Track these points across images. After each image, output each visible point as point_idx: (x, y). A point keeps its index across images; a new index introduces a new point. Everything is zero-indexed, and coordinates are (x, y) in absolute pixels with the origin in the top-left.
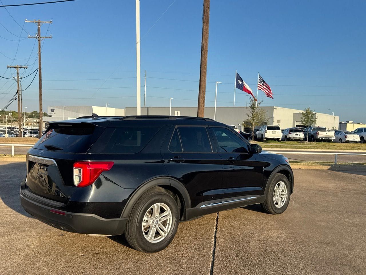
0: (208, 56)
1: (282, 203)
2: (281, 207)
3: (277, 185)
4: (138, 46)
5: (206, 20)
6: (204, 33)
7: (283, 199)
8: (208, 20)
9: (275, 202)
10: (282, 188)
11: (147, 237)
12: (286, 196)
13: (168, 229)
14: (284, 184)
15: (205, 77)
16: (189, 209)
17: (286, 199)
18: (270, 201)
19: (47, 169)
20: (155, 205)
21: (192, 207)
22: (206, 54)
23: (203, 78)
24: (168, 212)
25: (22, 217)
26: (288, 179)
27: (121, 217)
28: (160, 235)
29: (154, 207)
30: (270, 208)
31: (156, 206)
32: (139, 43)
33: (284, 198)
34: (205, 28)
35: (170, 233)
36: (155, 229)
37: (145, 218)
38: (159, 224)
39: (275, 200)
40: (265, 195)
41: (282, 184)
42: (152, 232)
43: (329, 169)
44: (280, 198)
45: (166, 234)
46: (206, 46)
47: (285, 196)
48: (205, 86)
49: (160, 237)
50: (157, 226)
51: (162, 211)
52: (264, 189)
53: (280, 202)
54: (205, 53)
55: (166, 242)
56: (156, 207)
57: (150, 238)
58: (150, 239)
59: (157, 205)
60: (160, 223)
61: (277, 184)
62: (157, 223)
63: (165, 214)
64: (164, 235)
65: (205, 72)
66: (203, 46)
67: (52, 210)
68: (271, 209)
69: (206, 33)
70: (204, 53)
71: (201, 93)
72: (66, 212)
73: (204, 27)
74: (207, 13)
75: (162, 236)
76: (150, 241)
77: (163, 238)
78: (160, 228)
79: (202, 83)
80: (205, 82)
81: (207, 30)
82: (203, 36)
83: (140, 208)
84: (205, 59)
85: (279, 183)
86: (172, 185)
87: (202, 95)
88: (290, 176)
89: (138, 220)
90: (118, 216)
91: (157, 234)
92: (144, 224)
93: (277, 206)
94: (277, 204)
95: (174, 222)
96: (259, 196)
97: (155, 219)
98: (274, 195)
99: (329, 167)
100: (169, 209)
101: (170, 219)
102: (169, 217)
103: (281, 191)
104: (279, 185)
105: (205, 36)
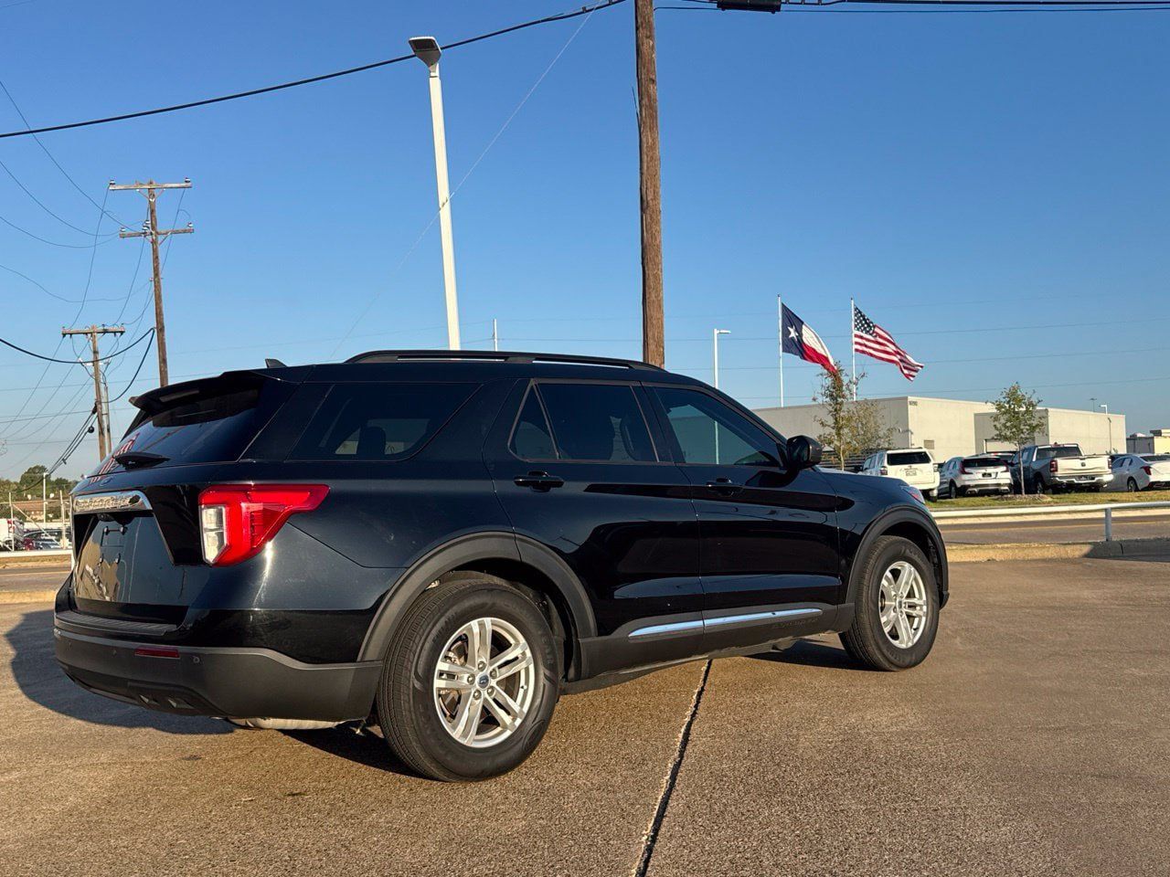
0: (662, 226)
1: (915, 635)
2: (910, 644)
3: (888, 573)
4: (445, 215)
5: (647, 117)
6: (645, 157)
7: (917, 620)
8: (653, 117)
9: (887, 630)
10: (907, 583)
11: (454, 728)
12: (925, 608)
13: (523, 703)
14: (913, 569)
15: (658, 291)
16: (589, 641)
17: (924, 619)
18: (868, 626)
19: (125, 529)
20: (474, 624)
21: (600, 634)
22: (658, 222)
23: (652, 296)
24: (519, 648)
26: (927, 554)
27: (359, 659)
28: (499, 725)
29: (470, 629)
30: (872, 649)
31: (479, 629)
32: (447, 206)
33: (920, 617)
34: (648, 143)
35: (531, 719)
36: (477, 702)
37: (441, 666)
38: (492, 687)
39: (887, 623)
40: (849, 604)
41: (907, 569)
42: (470, 712)
43: (1087, 556)
44: (904, 616)
45: (518, 722)
46: (654, 199)
47: (921, 609)
48: (660, 320)
49: (499, 729)
50: (485, 694)
51: (499, 644)
52: (845, 580)
53: (906, 629)
54: (651, 216)
55: (520, 745)
56: (476, 630)
57: (463, 731)
58: (465, 734)
59: (482, 625)
60: (493, 683)
61: (890, 568)
62: (484, 681)
63: (509, 655)
64: (509, 724)
65: (657, 278)
66: (644, 198)
67: (137, 650)
68: (876, 652)
69: (652, 157)
70: (649, 220)
71: (651, 341)
72: (182, 649)
73: (644, 140)
74: (649, 96)
75: (505, 728)
76: (464, 742)
77: (508, 733)
78: (495, 700)
79: (652, 312)
80: (660, 306)
81: (652, 147)
82: (641, 169)
83: (424, 631)
84: (653, 237)
85: (893, 566)
86: (524, 560)
87: (652, 347)
88: (930, 544)
89: (420, 672)
90: (351, 658)
91: (488, 721)
92: (438, 683)
93: (896, 643)
94: (894, 634)
95: (542, 680)
96: (829, 607)
97: (476, 669)
98: (882, 608)
99: (1086, 549)
100: (522, 640)
101: (527, 670)
102: (523, 665)
103: (905, 595)
104: (896, 574)
105: (648, 167)
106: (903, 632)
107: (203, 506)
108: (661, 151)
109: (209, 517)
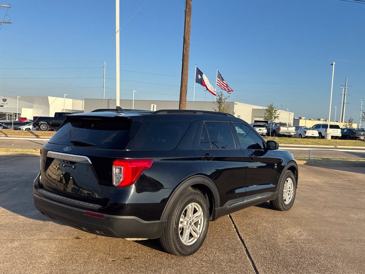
0: (190, 49)
1: (290, 200)
2: (289, 203)
4: (118, 35)
5: (188, 12)
6: (186, 25)
8: (190, 12)
9: (284, 199)
10: (289, 184)
11: (183, 239)
12: (292, 192)
13: (200, 229)
14: (291, 180)
15: (187, 70)
16: (217, 209)
17: (292, 195)
18: (280, 198)
19: (75, 167)
20: (190, 205)
21: (220, 207)
22: (189, 48)
23: (185, 72)
24: (200, 212)
25: (21, 218)
26: (294, 174)
27: (161, 219)
28: (193, 237)
29: (189, 207)
30: (280, 205)
31: (191, 207)
32: (119, 32)
33: (291, 194)
34: (188, 21)
35: (202, 235)
36: (188, 230)
37: (181, 220)
38: (192, 225)
39: (284, 197)
40: (277, 192)
41: (289, 180)
42: (186, 233)
43: (305, 164)
44: (288, 194)
45: (199, 236)
46: (188, 39)
47: (291, 192)
48: (187, 80)
50: (190, 227)
51: (195, 211)
52: (277, 185)
53: (288, 198)
54: (187, 45)
55: (199, 244)
56: (190, 207)
57: (185, 240)
58: (185, 242)
59: (192, 205)
60: (193, 224)
62: (190, 224)
63: (196, 214)
64: (196, 236)
65: (187, 66)
66: (185, 39)
67: (85, 213)
68: (281, 206)
69: (189, 25)
70: (186, 46)
71: (183, 87)
72: (105, 215)
73: (187, 19)
74: (189, 5)
75: (195, 238)
76: (185, 243)
77: (196, 240)
78: (192, 229)
79: (184, 77)
80: (187, 75)
81: (189, 22)
82: (185, 29)
83: (178, 209)
84: (187, 52)
85: (287, 179)
86: (205, 184)
87: (184, 88)
88: (295, 172)
89: (176, 222)
90: (159, 219)
91: (191, 236)
92: (180, 225)
93: (285, 202)
94: (285, 200)
95: (205, 221)
96: (272, 193)
97: (189, 220)
98: (284, 192)
99: (305, 162)
100: (201, 210)
102: (200, 218)
103: (288, 188)
104: (287, 181)
105: (187, 29)
106: (287, 200)
107: (114, 166)
108: (191, 24)
109: (116, 170)
